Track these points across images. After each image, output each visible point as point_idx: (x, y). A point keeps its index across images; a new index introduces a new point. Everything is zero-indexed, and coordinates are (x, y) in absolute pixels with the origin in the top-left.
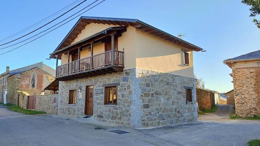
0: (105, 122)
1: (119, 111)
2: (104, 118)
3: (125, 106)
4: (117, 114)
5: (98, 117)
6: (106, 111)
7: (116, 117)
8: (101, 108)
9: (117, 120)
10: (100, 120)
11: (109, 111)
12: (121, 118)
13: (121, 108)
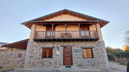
0: (85, 69)
1: (96, 61)
2: (84, 66)
3: (100, 59)
4: (95, 63)
5: (78, 66)
6: (86, 62)
7: (95, 65)
8: (80, 60)
9: (95, 66)
10: (81, 68)
11: (89, 62)
12: (98, 65)
13: (98, 60)
